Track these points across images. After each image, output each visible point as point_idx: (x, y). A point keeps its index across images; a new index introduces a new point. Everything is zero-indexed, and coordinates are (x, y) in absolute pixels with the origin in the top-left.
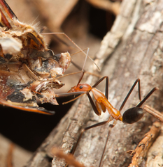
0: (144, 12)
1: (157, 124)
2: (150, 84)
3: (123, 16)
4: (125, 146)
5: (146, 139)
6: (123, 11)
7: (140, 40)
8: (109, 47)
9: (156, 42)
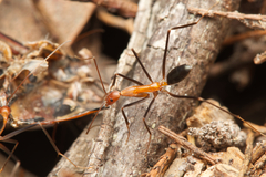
0: (158, 29)
1: (173, 146)
2: (165, 104)
3: (138, 32)
4: (140, 169)
5: (161, 162)
6: (139, 27)
7: (154, 58)
8: (127, 64)
9: (171, 60)
